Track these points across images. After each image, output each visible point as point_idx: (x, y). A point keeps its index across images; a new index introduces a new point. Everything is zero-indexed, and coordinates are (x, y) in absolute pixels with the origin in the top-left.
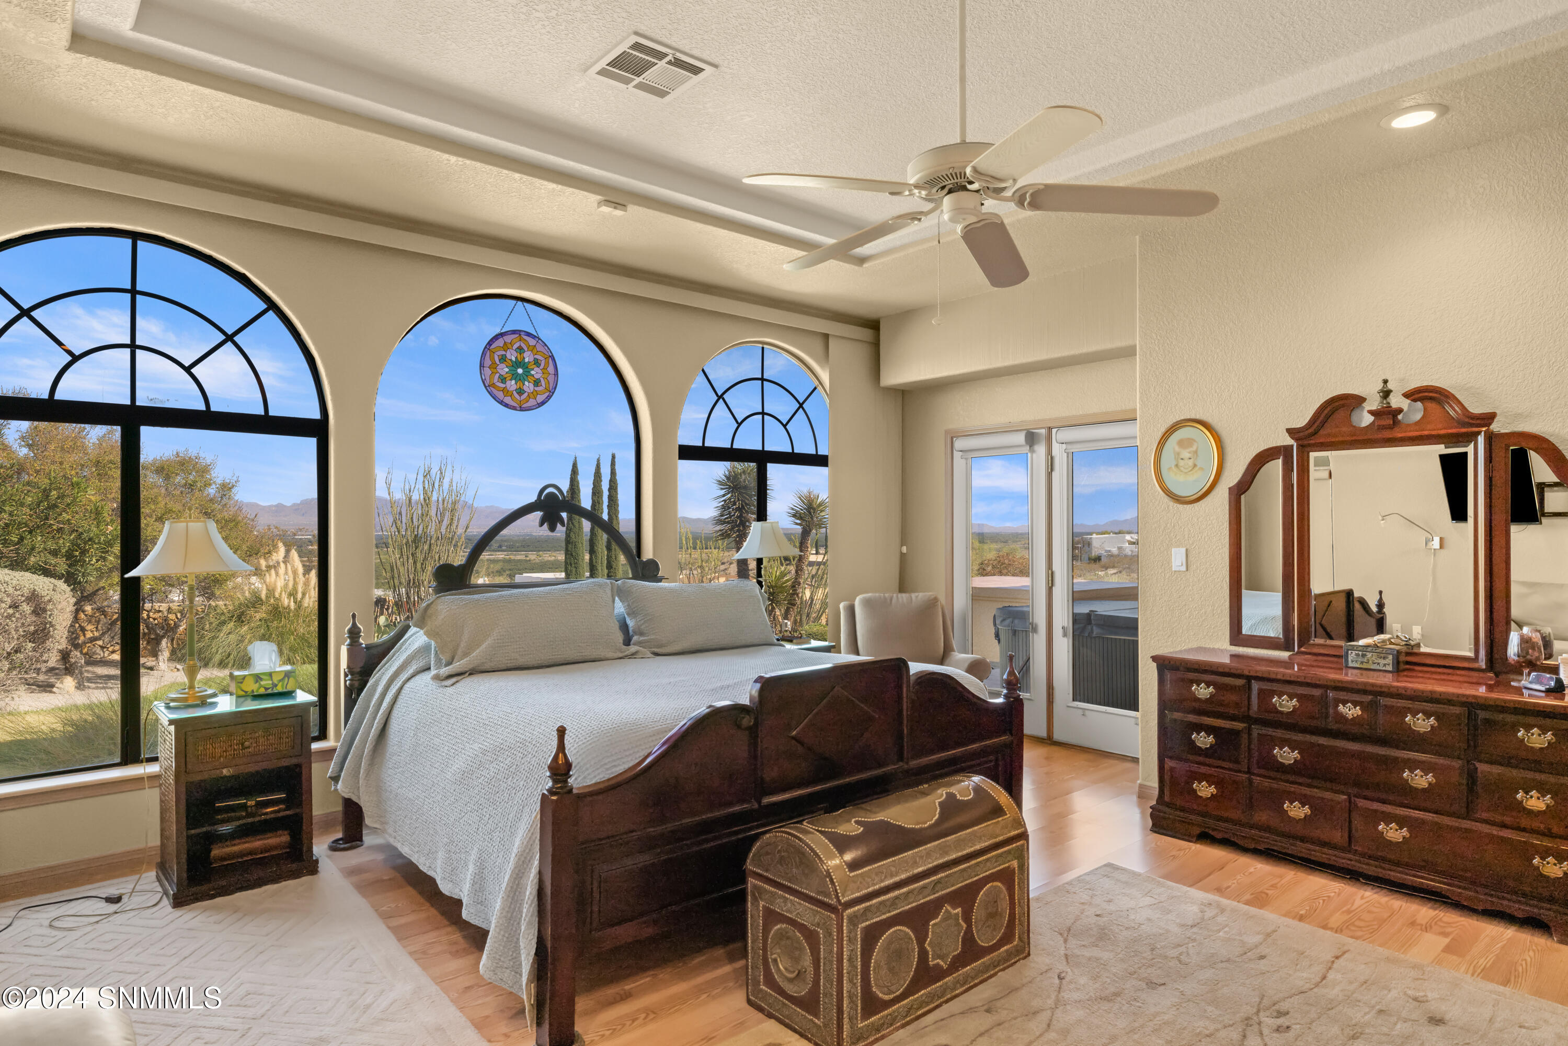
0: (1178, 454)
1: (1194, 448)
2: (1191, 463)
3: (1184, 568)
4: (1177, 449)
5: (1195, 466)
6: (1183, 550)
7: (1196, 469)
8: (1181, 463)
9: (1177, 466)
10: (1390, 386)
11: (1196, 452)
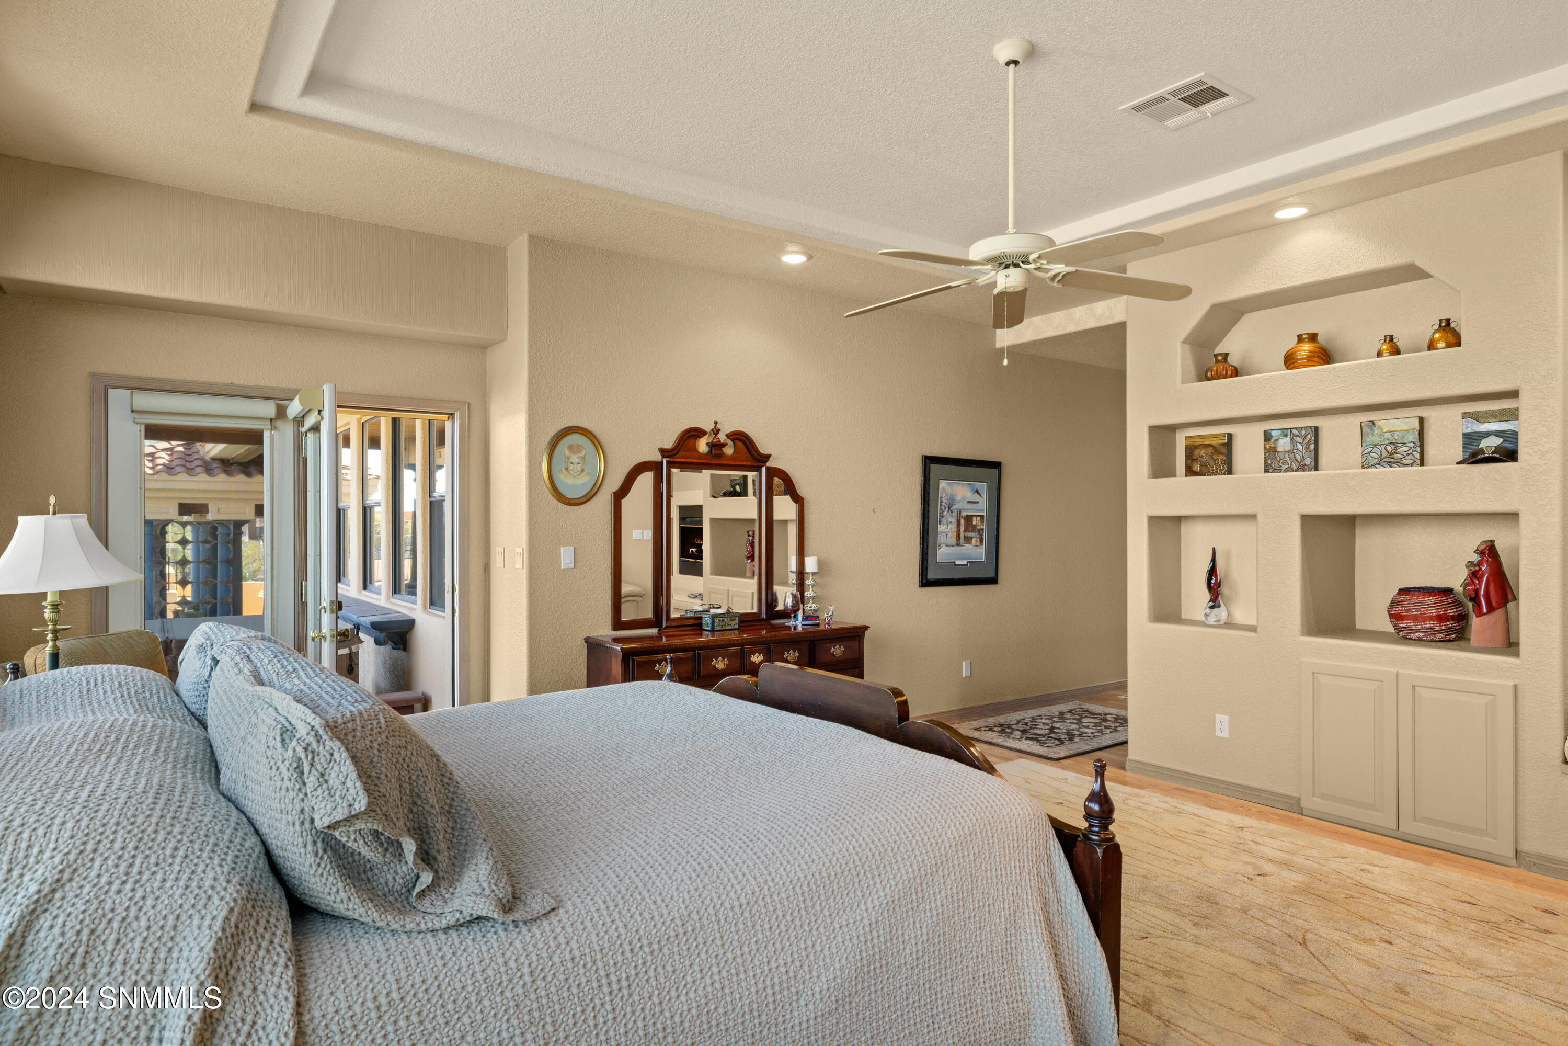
0: (568, 458)
1: (583, 454)
2: (579, 467)
3: (572, 566)
4: (567, 453)
5: (583, 470)
6: (572, 548)
7: (584, 474)
8: (571, 467)
9: (567, 469)
10: (719, 426)
11: (584, 458)
